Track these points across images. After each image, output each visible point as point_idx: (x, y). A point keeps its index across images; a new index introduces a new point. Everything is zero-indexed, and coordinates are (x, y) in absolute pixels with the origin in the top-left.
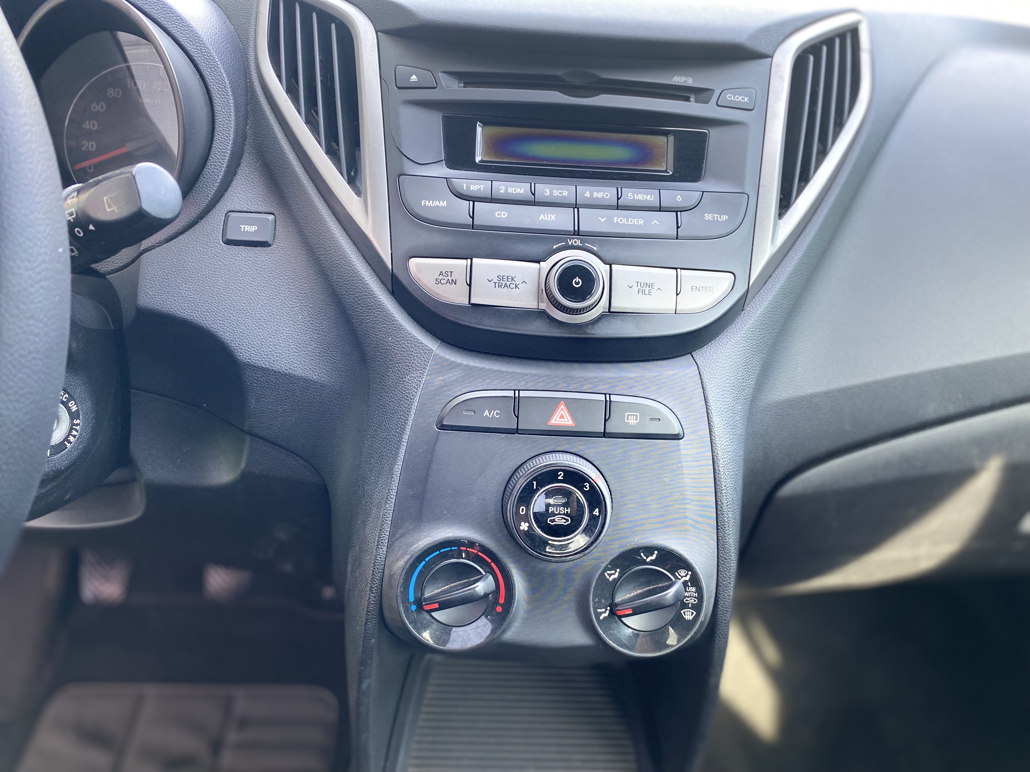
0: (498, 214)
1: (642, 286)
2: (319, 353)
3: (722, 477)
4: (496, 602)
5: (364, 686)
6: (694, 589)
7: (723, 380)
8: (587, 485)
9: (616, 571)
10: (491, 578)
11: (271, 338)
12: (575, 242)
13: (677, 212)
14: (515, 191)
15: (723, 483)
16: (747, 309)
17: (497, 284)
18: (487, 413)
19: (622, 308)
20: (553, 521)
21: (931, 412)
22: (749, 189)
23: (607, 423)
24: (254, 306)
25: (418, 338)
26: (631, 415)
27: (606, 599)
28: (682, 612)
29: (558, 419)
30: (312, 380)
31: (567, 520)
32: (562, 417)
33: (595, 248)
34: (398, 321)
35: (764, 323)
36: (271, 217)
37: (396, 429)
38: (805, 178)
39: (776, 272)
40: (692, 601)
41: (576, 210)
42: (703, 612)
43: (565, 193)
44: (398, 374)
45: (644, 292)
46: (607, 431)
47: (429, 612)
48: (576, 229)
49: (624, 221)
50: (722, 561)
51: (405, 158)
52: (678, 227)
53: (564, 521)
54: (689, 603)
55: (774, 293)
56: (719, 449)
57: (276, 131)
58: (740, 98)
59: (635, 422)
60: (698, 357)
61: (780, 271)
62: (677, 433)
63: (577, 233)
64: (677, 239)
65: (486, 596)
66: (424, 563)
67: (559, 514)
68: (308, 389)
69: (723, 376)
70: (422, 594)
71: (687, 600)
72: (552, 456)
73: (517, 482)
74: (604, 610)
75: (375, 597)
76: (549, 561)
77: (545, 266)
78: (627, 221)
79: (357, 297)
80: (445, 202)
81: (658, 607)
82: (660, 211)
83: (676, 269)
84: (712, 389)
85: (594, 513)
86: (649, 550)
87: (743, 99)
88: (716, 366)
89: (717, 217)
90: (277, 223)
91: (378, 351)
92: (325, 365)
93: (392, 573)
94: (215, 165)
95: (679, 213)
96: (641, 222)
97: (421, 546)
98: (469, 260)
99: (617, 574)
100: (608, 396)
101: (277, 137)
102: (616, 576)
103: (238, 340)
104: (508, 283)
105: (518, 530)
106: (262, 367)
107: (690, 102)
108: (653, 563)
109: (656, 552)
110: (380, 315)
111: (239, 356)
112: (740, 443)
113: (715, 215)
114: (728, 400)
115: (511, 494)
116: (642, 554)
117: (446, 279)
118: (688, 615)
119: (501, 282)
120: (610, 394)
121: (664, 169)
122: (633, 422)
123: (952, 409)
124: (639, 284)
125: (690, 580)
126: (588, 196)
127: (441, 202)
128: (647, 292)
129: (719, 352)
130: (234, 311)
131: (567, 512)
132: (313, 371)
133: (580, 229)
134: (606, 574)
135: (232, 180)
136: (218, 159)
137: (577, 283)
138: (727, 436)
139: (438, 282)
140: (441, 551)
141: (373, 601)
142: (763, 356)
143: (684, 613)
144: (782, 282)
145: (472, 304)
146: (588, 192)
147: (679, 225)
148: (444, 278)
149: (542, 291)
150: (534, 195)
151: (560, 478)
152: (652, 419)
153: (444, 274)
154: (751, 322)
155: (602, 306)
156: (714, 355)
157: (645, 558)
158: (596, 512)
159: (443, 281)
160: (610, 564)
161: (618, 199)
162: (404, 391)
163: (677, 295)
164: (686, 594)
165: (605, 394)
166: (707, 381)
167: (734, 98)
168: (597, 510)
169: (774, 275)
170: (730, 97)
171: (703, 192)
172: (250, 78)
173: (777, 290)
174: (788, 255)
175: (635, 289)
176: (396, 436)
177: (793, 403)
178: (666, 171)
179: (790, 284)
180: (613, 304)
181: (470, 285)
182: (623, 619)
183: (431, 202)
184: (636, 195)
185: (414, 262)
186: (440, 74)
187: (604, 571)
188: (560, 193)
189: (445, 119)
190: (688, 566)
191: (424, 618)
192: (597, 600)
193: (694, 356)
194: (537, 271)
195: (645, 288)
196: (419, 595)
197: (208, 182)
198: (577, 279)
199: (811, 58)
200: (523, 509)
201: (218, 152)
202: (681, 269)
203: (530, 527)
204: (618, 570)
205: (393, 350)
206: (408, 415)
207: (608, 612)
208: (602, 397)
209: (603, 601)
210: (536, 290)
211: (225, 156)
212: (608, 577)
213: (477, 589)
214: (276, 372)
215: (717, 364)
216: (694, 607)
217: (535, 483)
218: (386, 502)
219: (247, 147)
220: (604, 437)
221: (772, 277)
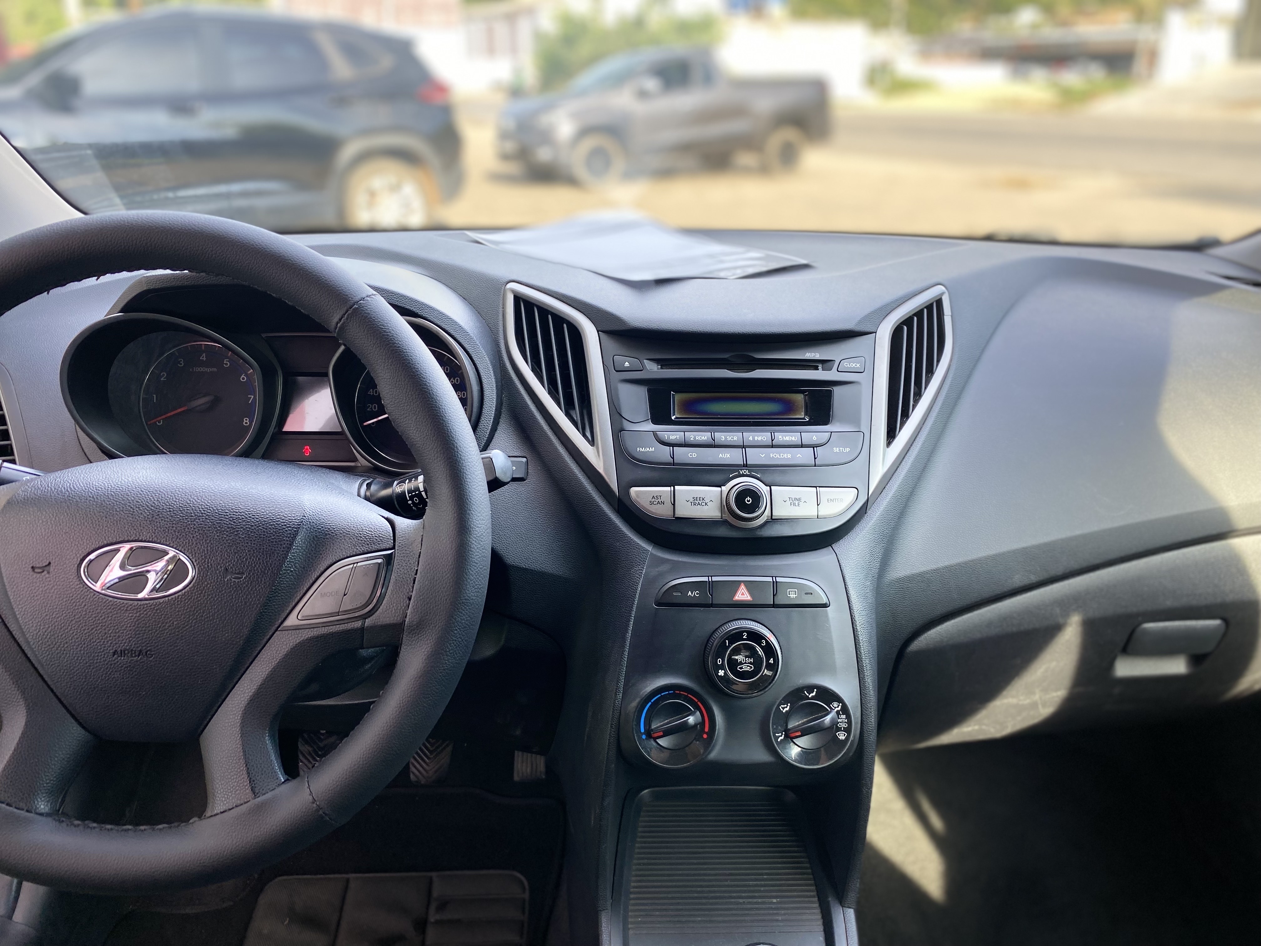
0: (690, 455)
1: (793, 500)
2: (563, 556)
3: (859, 633)
4: (703, 731)
5: (605, 804)
6: (844, 716)
7: (855, 564)
8: (764, 641)
9: (788, 705)
10: (698, 713)
11: (528, 546)
12: (745, 472)
13: (814, 448)
14: (701, 438)
15: (860, 638)
16: (869, 512)
17: (693, 503)
18: (690, 593)
19: (781, 516)
20: (741, 668)
21: (1018, 580)
22: (864, 428)
23: (775, 597)
24: (515, 524)
25: (638, 542)
26: (791, 591)
27: (781, 726)
28: (837, 734)
29: (740, 596)
30: (558, 576)
31: (751, 667)
32: (743, 594)
33: (759, 476)
34: (623, 531)
35: (882, 521)
36: (524, 460)
37: (626, 607)
38: (906, 415)
39: (889, 485)
40: (844, 726)
41: (744, 449)
42: (853, 733)
43: (735, 438)
44: (625, 568)
45: (794, 504)
46: (775, 603)
47: (655, 739)
48: (745, 463)
49: (778, 456)
50: (864, 695)
51: (623, 419)
52: (815, 458)
53: (749, 668)
54: (841, 727)
55: (888, 500)
56: (856, 613)
57: (525, 397)
58: (854, 365)
59: (795, 596)
60: (836, 548)
61: (892, 484)
62: (825, 603)
63: (746, 465)
64: (815, 466)
65: (695, 726)
66: (650, 703)
67: (745, 663)
68: (555, 582)
69: (855, 561)
70: (650, 726)
71: (840, 725)
72: (738, 622)
73: (713, 643)
74: (780, 734)
75: (614, 732)
76: (740, 698)
77: (725, 489)
78: (780, 456)
79: (593, 515)
80: (653, 448)
81: (819, 729)
82: (802, 447)
83: (816, 487)
84: (848, 571)
85: (770, 662)
86: (810, 688)
87: (855, 365)
88: (849, 554)
89: (842, 449)
90: (529, 464)
91: (609, 553)
92: (568, 564)
93: (628, 712)
94: (484, 425)
95: (815, 448)
96: (789, 456)
97: (648, 691)
98: (672, 487)
99: (788, 707)
100: (774, 578)
101: (527, 404)
102: (788, 709)
103: (505, 549)
104: (700, 502)
105: (718, 676)
106: (523, 567)
107: (818, 369)
108: (813, 698)
109: (815, 690)
110: (610, 527)
111: (507, 560)
112: (871, 609)
113: (841, 448)
114: (860, 578)
115: (711, 650)
116: (805, 692)
117: (657, 501)
118: (842, 736)
119: (695, 501)
120: (775, 577)
121: (803, 417)
122: (793, 596)
123: (1034, 579)
124: (791, 499)
125: (841, 710)
126: (752, 439)
127: (651, 448)
128: (797, 504)
129: (851, 544)
130: (502, 528)
131: (751, 661)
132: (559, 569)
133: (748, 463)
134: (780, 707)
135: (494, 434)
136: (486, 421)
137: (749, 501)
138: (861, 604)
139: (652, 503)
140: (662, 694)
141: (613, 734)
142: (884, 545)
143: (839, 734)
144: (894, 492)
145: (676, 518)
146: (751, 437)
147: (816, 457)
148: (656, 500)
149: (724, 506)
150: (714, 440)
151: (744, 637)
152: (806, 594)
153: (655, 498)
154: (872, 522)
155: (766, 515)
156: (847, 546)
157: (808, 695)
158: (771, 661)
159: (655, 503)
160: (782, 700)
161: (772, 440)
162: (630, 580)
163: (818, 505)
164: (839, 720)
165: (772, 577)
166: (843, 564)
167: (850, 365)
168: (772, 659)
169: (887, 487)
170: (846, 365)
171: (831, 432)
172: (503, 360)
173: (890, 498)
174: (897, 472)
175: (788, 502)
176: (626, 612)
177: (910, 579)
178: (804, 419)
179: (899, 493)
180: (773, 514)
181: (674, 505)
182: (794, 740)
183: (644, 448)
184: (784, 437)
185: (634, 490)
186: (645, 361)
187: (779, 705)
188: (732, 438)
189: (649, 391)
190: (839, 699)
191: (652, 744)
192: (775, 727)
193: (833, 547)
194: (720, 492)
195: (795, 501)
196: (648, 727)
197: (480, 437)
198: (748, 498)
199: (905, 328)
200: (720, 660)
201: (486, 416)
202: (819, 487)
203: (725, 673)
204: (789, 704)
205: (620, 552)
206: (634, 597)
207: (783, 736)
208: (770, 579)
209: (779, 727)
210: (719, 505)
211: (490, 418)
212: (782, 710)
213: (689, 721)
214: (533, 571)
215: (850, 553)
216: (845, 730)
217: (727, 641)
218: (621, 661)
219: (504, 410)
220: (773, 607)
221: (886, 488)
